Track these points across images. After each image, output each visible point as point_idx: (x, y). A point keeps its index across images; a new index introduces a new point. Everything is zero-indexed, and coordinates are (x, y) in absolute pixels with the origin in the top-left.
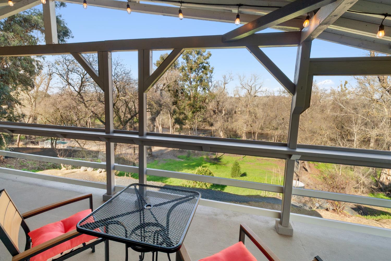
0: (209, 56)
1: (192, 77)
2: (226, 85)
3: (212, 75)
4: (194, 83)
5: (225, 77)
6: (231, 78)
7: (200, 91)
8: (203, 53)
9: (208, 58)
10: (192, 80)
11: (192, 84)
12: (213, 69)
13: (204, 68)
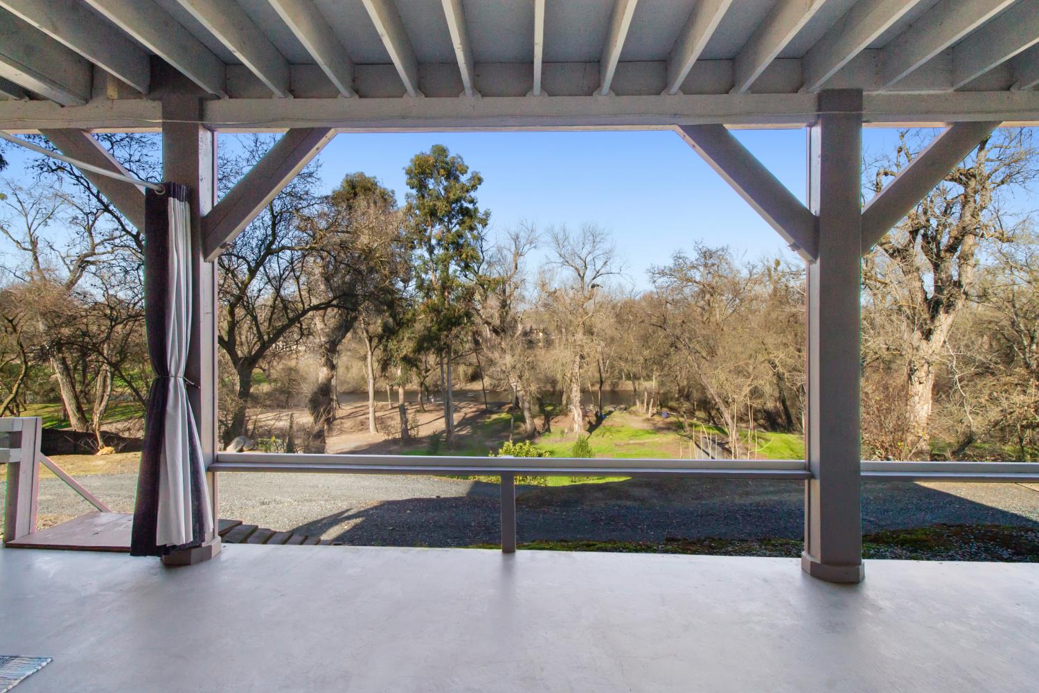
0: (477, 182)
1: (433, 233)
2: (521, 260)
3: (482, 234)
4: (439, 252)
5: (516, 239)
6: (531, 243)
7: (455, 271)
8: (461, 176)
9: (474, 187)
10: (434, 242)
11: (436, 252)
12: (487, 214)
13: (466, 213)
